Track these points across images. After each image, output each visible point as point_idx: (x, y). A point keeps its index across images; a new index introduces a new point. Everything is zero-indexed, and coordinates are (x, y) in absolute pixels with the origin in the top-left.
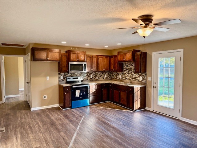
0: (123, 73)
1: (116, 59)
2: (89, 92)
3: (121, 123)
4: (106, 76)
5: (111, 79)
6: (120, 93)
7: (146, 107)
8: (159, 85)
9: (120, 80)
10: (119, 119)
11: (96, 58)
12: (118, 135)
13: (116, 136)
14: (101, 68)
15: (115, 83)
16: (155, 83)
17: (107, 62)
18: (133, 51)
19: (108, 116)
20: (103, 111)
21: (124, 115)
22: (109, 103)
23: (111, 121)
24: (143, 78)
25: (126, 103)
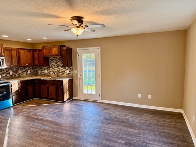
0: (49, 68)
1: (41, 53)
2: (11, 91)
3: (55, 115)
4: (29, 72)
5: (36, 75)
6: (48, 88)
7: (74, 97)
8: (83, 77)
9: (46, 75)
10: (51, 113)
11: (16, 51)
12: (54, 126)
13: (53, 128)
14: (24, 63)
15: (42, 78)
16: (81, 75)
17: (30, 56)
18: (59, 46)
19: (39, 113)
20: (32, 109)
21: (56, 108)
22: (35, 100)
23: (44, 116)
24: (69, 71)
25: (55, 97)
